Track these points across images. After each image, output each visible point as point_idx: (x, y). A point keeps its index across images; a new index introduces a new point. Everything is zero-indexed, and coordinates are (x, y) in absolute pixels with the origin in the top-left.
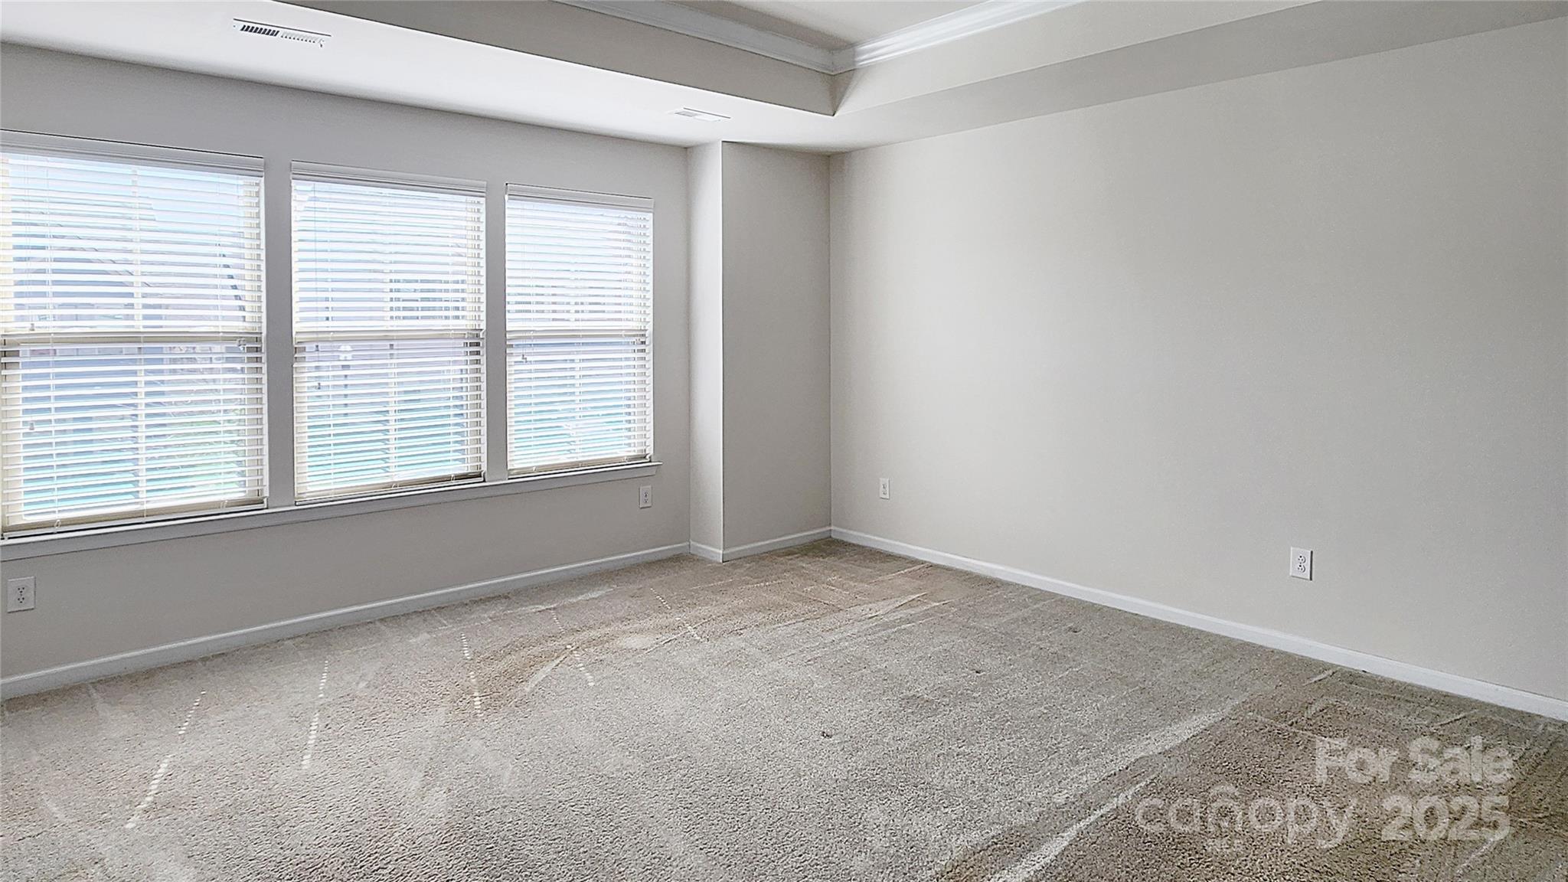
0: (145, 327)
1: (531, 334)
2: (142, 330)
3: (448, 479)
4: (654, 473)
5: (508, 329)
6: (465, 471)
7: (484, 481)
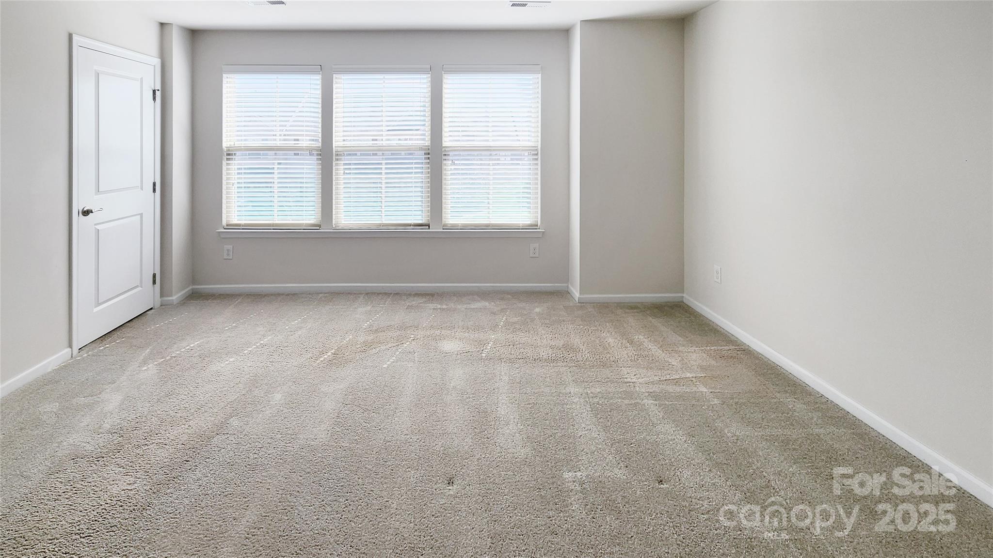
0: (280, 144)
1: (459, 148)
2: (279, 145)
3: (410, 225)
4: (541, 236)
5: (443, 146)
6: (420, 222)
7: (429, 229)
